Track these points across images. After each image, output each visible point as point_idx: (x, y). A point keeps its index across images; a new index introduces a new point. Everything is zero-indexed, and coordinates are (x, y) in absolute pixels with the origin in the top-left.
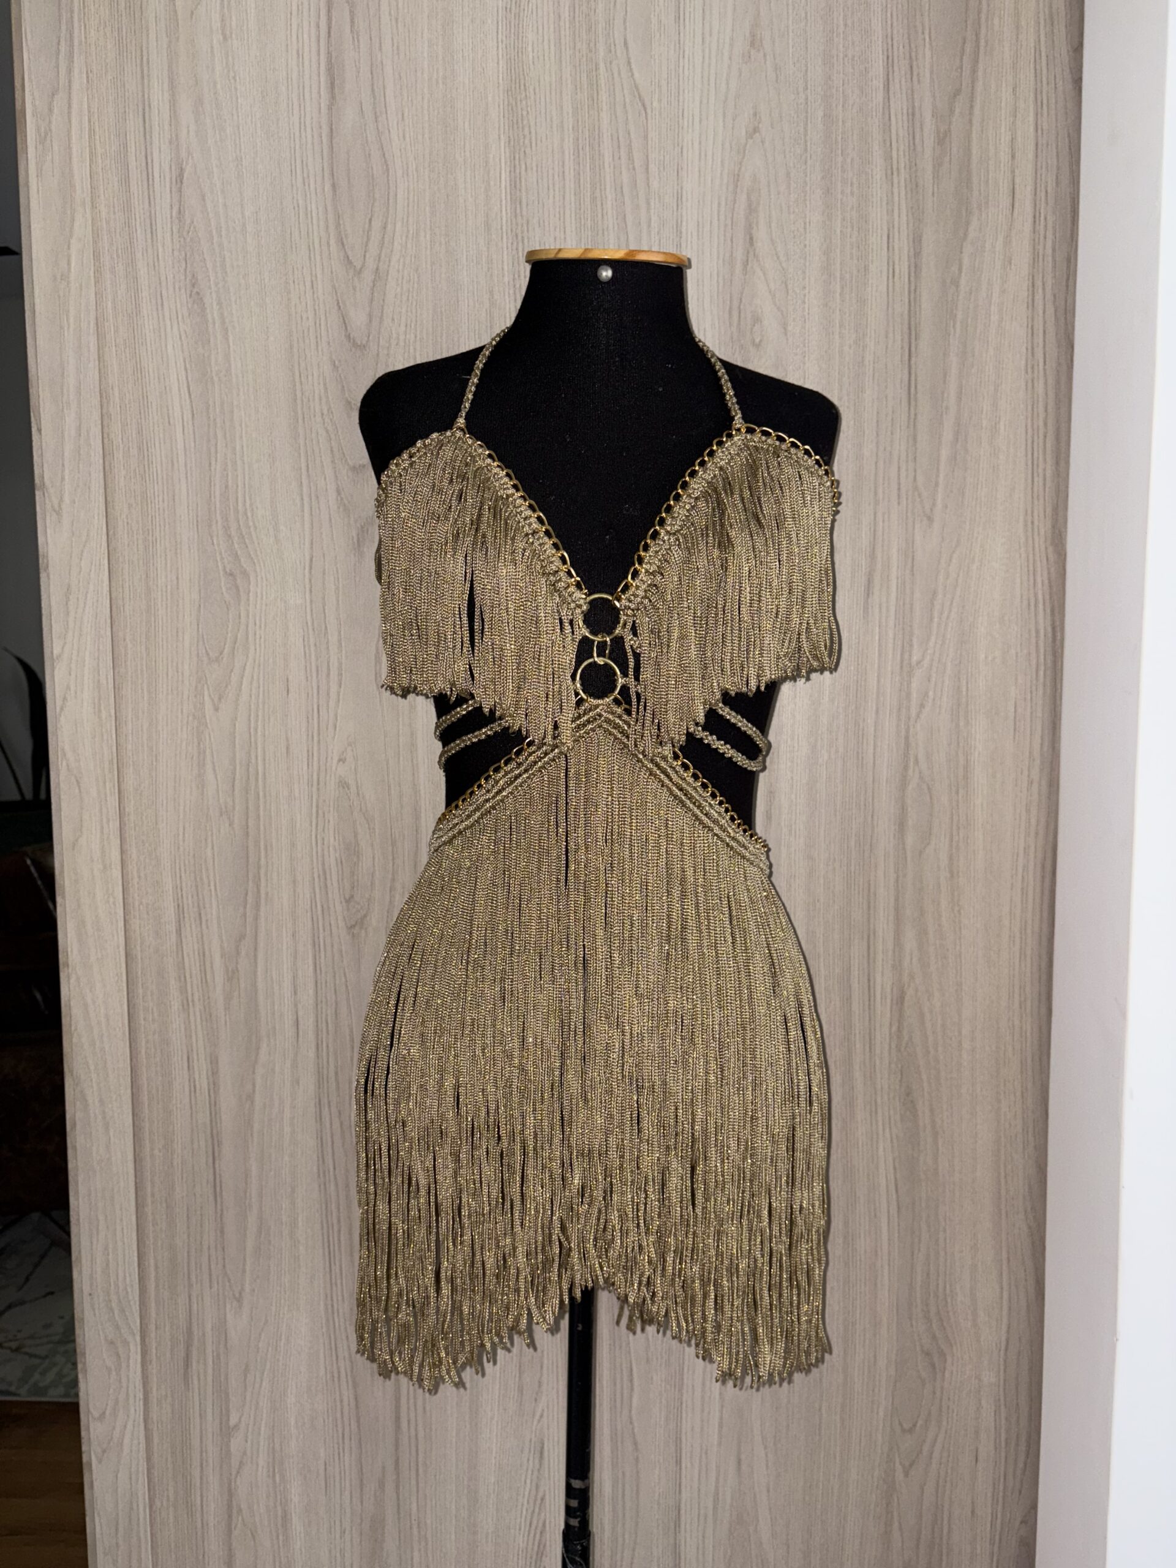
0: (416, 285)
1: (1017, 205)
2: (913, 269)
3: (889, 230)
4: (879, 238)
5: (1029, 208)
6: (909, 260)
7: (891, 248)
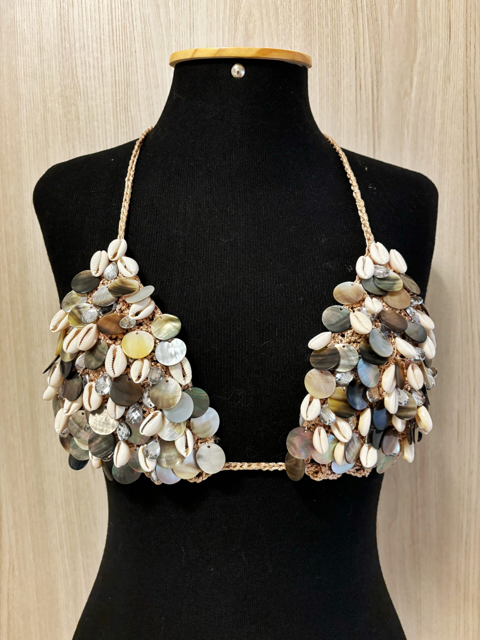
1: (452, 36)
2: (375, 84)
3: (356, 54)
4: (348, 59)
5: (461, 38)
6: (372, 77)
7: (358, 68)
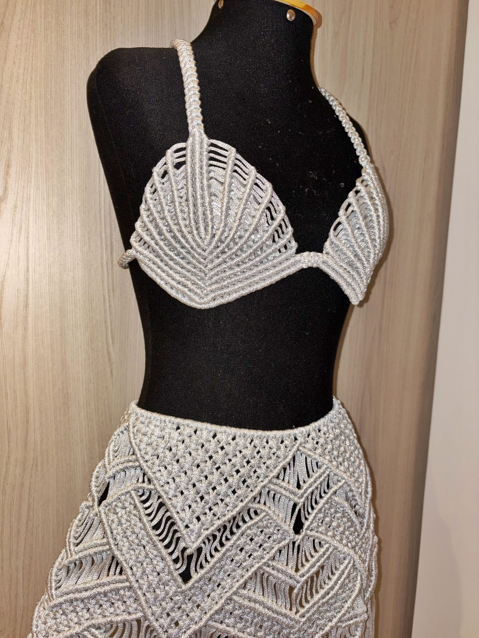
0: (32, 42)
